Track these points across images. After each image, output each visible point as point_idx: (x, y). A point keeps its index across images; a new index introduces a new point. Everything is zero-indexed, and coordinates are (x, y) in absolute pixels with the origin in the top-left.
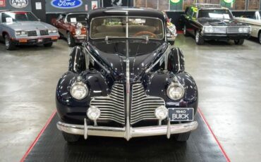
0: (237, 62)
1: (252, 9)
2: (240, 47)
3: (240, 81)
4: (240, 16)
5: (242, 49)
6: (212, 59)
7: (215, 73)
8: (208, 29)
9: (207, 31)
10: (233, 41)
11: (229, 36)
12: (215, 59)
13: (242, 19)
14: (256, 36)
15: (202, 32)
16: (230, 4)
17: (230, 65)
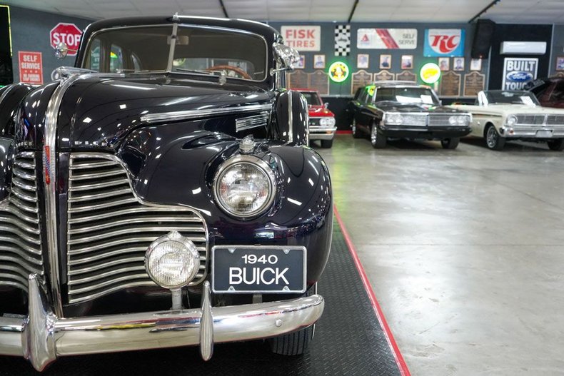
0: (448, 173)
1: (471, 93)
2: (451, 152)
3: (457, 204)
4: (450, 104)
5: (456, 155)
6: (401, 168)
7: (403, 189)
8: (393, 119)
9: (390, 122)
10: (439, 143)
11: (431, 132)
12: (405, 168)
13: (454, 106)
14: (481, 135)
15: (382, 124)
16: (432, 85)
17: (433, 178)
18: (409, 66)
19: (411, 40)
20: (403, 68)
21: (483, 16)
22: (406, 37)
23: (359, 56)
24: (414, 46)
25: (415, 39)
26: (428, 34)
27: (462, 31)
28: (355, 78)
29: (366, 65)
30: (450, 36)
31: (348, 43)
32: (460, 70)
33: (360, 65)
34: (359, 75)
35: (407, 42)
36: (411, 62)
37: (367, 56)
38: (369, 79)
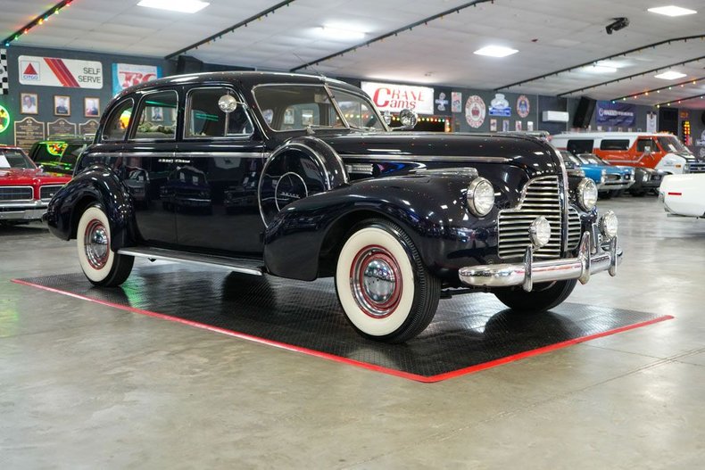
18: (95, 113)
19: (94, 76)
20: (87, 115)
21: (189, 53)
22: (89, 72)
23: (23, 95)
24: (99, 85)
25: (100, 75)
26: (116, 69)
27: (158, 69)
28: (18, 129)
29: (34, 109)
30: (144, 74)
31: (5, 74)
32: (159, 120)
33: (25, 109)
34: (25, 123)
35: (89, 79)
36: (97, 106)
37: (35, 96)
38: (40, 130)
